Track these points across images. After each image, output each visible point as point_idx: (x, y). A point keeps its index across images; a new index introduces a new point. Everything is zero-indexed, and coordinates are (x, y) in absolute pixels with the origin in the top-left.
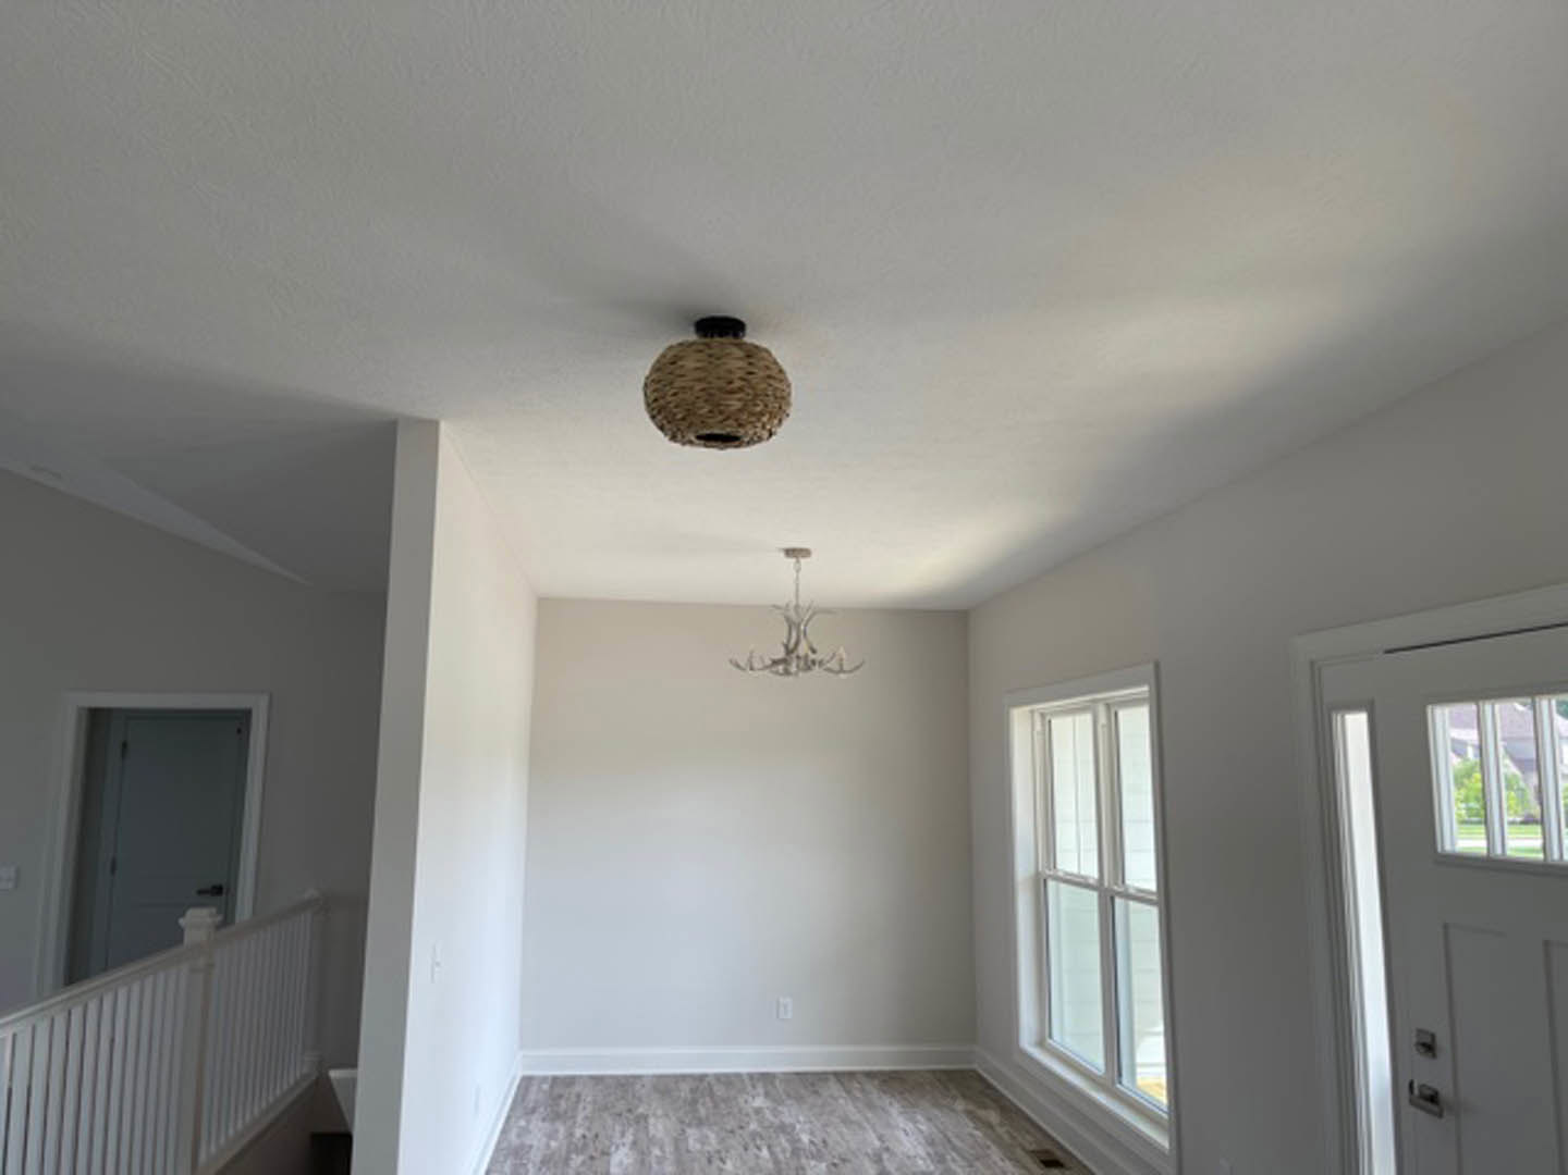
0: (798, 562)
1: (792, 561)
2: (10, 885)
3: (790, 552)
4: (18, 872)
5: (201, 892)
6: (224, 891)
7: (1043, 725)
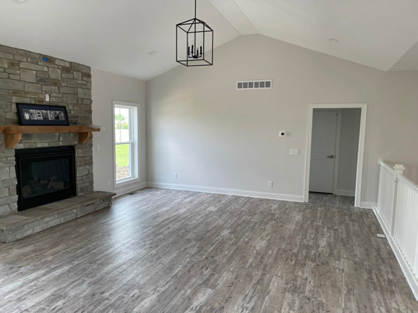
2: (298, 153)
4: (299, 151)
5: (328, 157)
6: (334, 157)
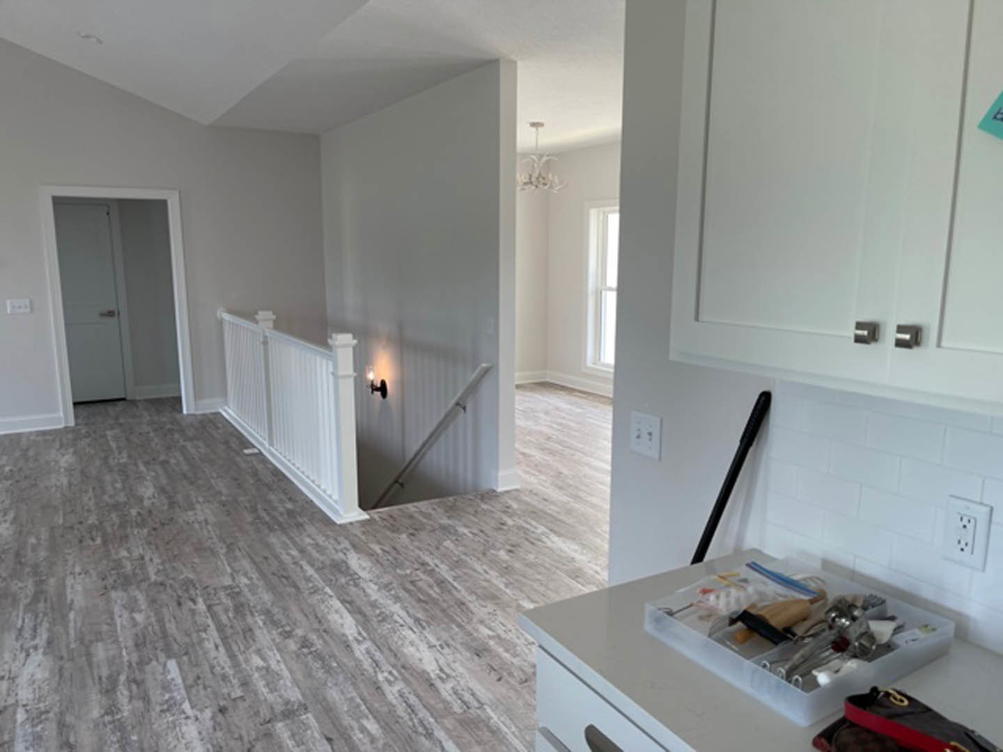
0: (537, 130)
1: (534, 129)
3: (533, 125)
4: (31, 302)
5: (103, 315)
6: (116, 314)
7: (604, 218)
